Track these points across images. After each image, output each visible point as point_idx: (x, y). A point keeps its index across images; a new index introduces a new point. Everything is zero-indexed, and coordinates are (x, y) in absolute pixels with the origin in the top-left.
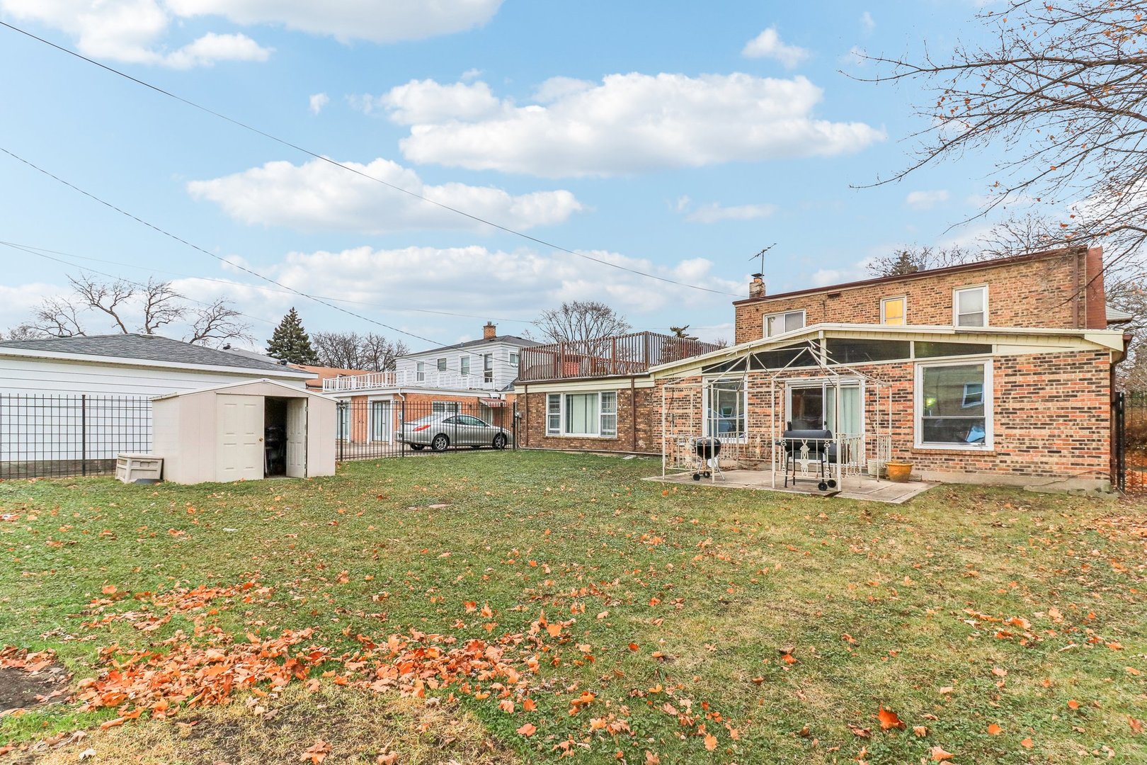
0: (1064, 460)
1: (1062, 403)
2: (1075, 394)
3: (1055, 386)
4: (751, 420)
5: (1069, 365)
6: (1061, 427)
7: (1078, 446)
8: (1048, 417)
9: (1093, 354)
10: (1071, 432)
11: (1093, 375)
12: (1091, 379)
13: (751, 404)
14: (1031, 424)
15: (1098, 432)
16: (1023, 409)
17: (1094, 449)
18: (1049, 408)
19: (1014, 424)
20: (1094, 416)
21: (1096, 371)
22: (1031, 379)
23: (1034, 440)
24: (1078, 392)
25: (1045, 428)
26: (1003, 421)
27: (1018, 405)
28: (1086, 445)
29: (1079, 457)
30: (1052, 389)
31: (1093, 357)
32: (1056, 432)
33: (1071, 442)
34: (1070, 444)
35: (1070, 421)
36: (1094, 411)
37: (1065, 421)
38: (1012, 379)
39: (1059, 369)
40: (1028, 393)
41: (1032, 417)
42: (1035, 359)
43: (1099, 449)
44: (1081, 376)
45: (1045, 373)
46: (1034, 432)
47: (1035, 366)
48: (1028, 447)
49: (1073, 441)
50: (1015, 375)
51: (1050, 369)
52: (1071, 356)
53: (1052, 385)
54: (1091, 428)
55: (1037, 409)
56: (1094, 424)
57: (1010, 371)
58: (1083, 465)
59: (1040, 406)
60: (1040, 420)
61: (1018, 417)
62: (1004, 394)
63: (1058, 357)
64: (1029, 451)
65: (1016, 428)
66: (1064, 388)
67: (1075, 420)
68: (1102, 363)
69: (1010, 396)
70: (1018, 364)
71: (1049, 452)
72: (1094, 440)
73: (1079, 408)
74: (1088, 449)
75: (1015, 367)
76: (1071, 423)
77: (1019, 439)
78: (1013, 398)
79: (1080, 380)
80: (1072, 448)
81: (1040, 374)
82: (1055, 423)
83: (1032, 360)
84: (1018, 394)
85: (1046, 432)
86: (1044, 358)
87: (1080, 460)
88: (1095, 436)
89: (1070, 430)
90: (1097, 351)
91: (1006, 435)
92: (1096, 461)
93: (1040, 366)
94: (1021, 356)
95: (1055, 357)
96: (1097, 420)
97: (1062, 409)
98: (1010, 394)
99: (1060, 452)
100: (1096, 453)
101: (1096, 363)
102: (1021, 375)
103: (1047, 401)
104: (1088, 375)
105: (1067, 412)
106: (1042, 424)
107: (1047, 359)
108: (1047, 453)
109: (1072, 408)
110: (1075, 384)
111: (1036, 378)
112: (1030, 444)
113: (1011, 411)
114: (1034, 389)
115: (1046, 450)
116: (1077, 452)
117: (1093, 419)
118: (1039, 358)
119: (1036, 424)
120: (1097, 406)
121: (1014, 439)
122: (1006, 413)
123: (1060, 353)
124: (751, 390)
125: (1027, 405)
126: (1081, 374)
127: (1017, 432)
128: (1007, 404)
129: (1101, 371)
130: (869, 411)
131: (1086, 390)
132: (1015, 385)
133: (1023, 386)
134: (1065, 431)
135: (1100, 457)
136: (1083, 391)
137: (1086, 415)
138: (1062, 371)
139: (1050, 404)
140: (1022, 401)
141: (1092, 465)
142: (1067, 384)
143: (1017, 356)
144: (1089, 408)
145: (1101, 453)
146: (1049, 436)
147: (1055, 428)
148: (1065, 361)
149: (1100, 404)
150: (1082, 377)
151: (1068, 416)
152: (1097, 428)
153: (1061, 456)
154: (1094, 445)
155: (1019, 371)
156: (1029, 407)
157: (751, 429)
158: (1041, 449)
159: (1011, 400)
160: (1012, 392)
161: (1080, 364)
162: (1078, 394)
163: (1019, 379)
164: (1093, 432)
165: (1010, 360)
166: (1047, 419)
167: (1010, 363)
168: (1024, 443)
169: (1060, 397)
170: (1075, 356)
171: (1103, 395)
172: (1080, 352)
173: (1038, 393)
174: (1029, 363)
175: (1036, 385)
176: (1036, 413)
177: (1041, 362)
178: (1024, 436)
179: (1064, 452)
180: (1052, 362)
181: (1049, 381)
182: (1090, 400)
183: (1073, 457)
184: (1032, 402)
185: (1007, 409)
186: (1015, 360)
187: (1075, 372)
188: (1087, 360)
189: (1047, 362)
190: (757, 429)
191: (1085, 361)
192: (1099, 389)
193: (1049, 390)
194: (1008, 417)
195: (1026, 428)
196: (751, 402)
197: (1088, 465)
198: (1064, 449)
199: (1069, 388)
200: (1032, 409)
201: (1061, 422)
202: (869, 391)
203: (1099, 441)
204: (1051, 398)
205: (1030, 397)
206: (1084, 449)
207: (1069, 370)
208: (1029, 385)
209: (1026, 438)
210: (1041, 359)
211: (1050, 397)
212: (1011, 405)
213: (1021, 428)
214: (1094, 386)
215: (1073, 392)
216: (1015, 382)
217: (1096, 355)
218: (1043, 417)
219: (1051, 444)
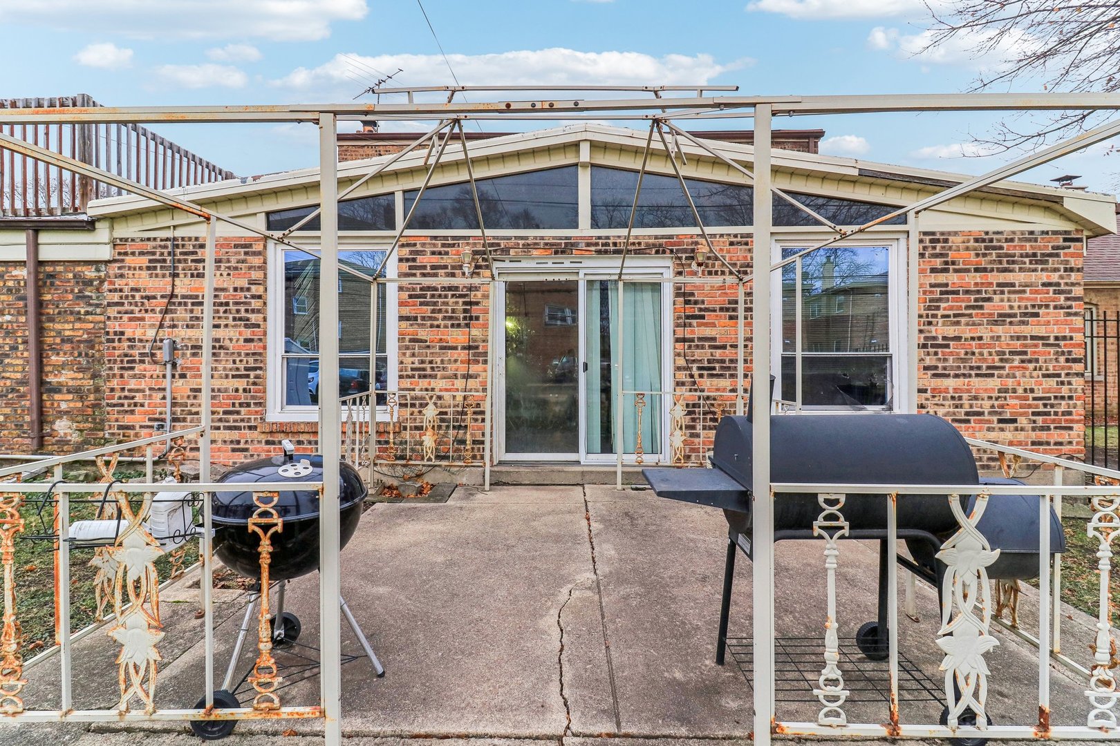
0: (1021, 436)
1: (1017, 328)
2: (1036, 310)
3: (1006, 296)
4: (408, 360)
5: (1027, 256)
6: (1018, 374)
7: (1042, 409)
8: (998, 353)
9: (1061, 237)
10: (1031, 383)
11: (1061, 277)
12: (1058, 284)
13: (407, 318)
14: (971, 368)
15: (1069, 383)
16: (958, 338)
17: (1064, 414)
18: (999, 337)
19: (945, 368)
20: (1063, 353)
21: (1066, 270)
22: (972, 279)
23: (976, 398)
24: (1040, 307)
25: (992, 375)
26: (929, 361)
27: (951, 331)
28: (1052, 406)
29: (1042, 429)
30: (1002, 300)
31: (1061, 243)
32: (1010, 383)
33: (1030, 402)
34: (1030, 406)
35: (1030, 361)
36: (1062, 343)
37: (1023, 361)
38: (941, 278)
39: (1014, 262)
40: (967, 307)
41: (973, 354)
42: (976, 240)
43: (1070, 413)
44: (1044, 277)
45: (992, 270)
46: (976, 382)
47: (977, 255)
48: (967, 414)
49: (1034, 399)
50: (946, 270)
51: (1000, 263)
52: (1029, 240)
53: (1002, 293)
54: (1059, 375)
55: (980, 338)
56: (1063, 368)
57: (938, 263)
58: (1048, 443)
59: (985, 332)
60: (985, 360)
61: (951, 353)
62: (929, 308)
63: (1012, 240)
64: (968, 421)
65: (948, 376)
66: (1021, 299)
67: (1037, 361)
68: (1072, 255)
69: (939, 313)
70: (950, 248)
71: (1000, 421)
72: (1063, 398)
73: (1042, 338)
74: (1056, 413)
75: (947, 255)
76: (1031, 366)
77: (953, 398)
78: (943, 316)
79: (1044, 285)
80: (1034, 414)
81: (985, 270)
82: (1007, 365)
83: (972, 243)
84: (951, 308)
85: (994, 383)
86: (991, 240)
87: (1043, 436)
88: (1065, 391)
89: (1029, 380)
90: (1066, 232)
91: (934, 390)
92: (1065, 436)
93: (985, 255)
94: (956, 233)
95: (1007, 240)
96: (1067, 360)
97: (1018, 338)
98: (938, 308)
99: (1014, 421)
100: (1066, 421)
101: (1066, 254)
102: (956, 271)
103: (996, 323)
104: (1055, 277)
105: (1025, 346)
106: (989, 368)
107: (995, 243)
108: (995, 425)
109: (1033, 338)
110: (1037, 292)
111: (978, 278)
112: (971, 406)
113: (940, 341)
114: (976, 300)
115: (995, 418)
116: (1040, 419)
117: (1062, 359)
118: (984, 241)
119: (979, 368)
120: (1068, 334)
121: (944, 398)
122: (933, 346)
123: (1014, 233)
124: (406, 281)
125: (966, 332)
126: (1045, 274)
127: (950, 383)
128: (933, 328)
129: (1072, 270)
130: (684, 340)
131: (1052, 304)
132: (947, 291)
133: (957, 293)
134: (1022, 380)
135: (1071, 428)
136: (1047, 306)
137: (1052, 350)
138: (1017, 267)
139: (999, 330)
140: (958, 323)
141: (1061, 444)
142: (1024, 292)
143: (949, 233)
144: (1057, 338)
145: (1072, 421)
146: (1000, 391)
147: (1008, 376)
148: (1022, 247)
149: (1072, 330)
150: (1045, 280)
151: (1025, 353)
152: (1067, 374)
153: (1016, 429)
154: (1064, 405)
155: (953, 263)
156: (968, 335)
157: (407, 383)
158: (987, 417)
159: (941, 321)
160: (943, 305)
161: (1043, 255)
162: (1041, 311)
163: (952, 278)
164: (1062, 383)
165: (938, 241)
166: (997, 358)
167: (939, 246)
168: (961, 406)
169: (1014, 315)
170: (1036, 240)
171: (1076, 314)
172: (1043, 233)
173: (981, 307)
174: (967, 249)
175: (979, 292)
176: (980, 346)
177: (986, 248)
178: (962, 391)
179: (1023, 421)
180: (1001, 248)
181: (999, 285)
182: (1056, 323)
183: (1034, 429)
184: (974, 324)
185: (935, 338)
186: (946, 241)
187: (1035, 270)
188: (1053, 248)
189: (995, 248)
190: (424, 383)
191: (1050, 251)
192: (1069, 303)
193: (999, 304)
194: (936, 354)
195: (964, 375)
196: (406, 311)
197: (1056, 444)
198: (1022, 414)
199: (1028, 299)
200: (973, 339)
201: (1016, 363)
202: (684, 294)
203: (1070, 398)
204: (1002, 319)
205: (970, 316)
206: (1048, 414)
207: (1028, 265)
208: (967, 292)
209: (965, 396)
210: (986, 242)
211: (1000, 315)
212: (941, 330)
213: (957, 376)
214: (1062, 297)
215: (1033, 306)
216: (947, 285)
217: (1065, 240)
218: (990, 354)
219: (1002, 406)
